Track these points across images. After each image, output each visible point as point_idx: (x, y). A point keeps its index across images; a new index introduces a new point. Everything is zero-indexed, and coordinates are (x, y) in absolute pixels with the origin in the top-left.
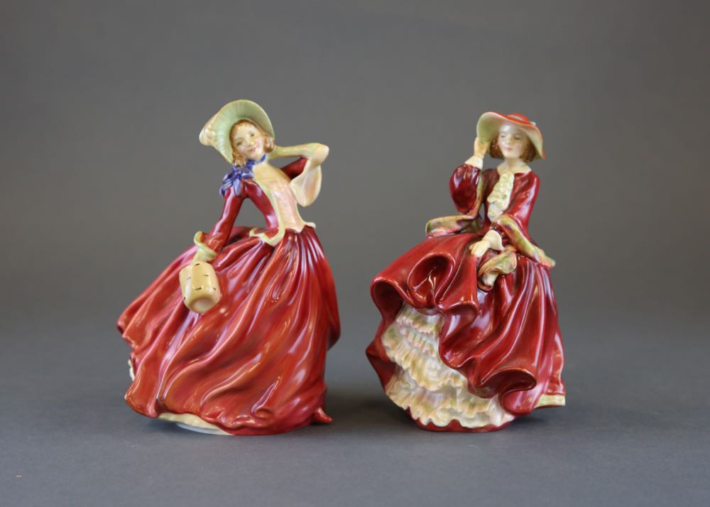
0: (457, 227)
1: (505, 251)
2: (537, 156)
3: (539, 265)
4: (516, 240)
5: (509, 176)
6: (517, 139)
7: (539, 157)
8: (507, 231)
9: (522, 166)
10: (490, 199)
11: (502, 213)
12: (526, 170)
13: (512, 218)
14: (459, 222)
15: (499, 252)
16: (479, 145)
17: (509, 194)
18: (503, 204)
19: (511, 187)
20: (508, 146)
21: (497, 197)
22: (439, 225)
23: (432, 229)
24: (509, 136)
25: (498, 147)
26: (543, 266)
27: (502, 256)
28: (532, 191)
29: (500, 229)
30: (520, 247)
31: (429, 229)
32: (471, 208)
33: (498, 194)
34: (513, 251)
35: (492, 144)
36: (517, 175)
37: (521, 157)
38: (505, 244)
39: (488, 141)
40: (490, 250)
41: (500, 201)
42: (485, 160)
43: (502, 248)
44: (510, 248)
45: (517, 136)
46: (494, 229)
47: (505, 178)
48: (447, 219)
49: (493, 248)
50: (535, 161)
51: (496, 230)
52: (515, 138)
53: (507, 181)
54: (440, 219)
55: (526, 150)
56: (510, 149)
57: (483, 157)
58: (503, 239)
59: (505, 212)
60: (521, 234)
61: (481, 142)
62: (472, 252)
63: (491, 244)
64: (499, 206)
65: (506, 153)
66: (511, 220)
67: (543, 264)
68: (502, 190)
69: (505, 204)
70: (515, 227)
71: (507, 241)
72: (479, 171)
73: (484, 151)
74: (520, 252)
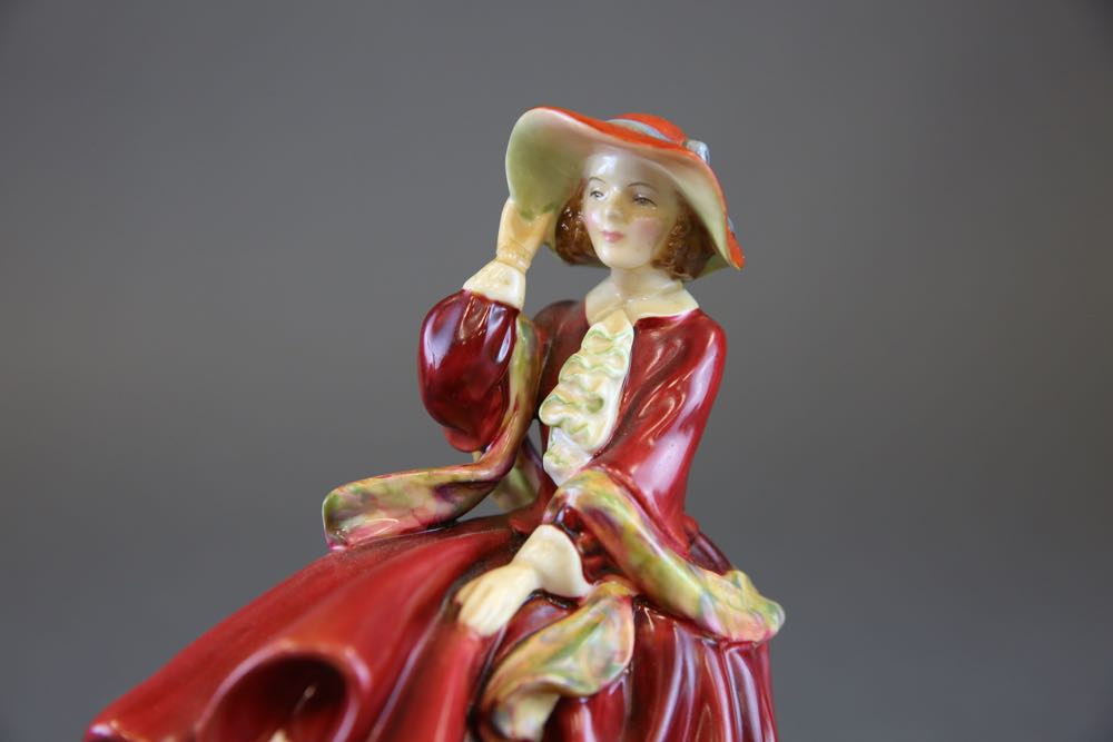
0: (436, 508)
1: (595, 600)
2: (713, 259)
3: (720, 645)
4: (635, 560)
5: (616, 329)
6: (644, 201)
7: (723, 264)
8: (598, 531)
9: (666, 294)
10: (549, 414)
11: (588, 459)
12: (681, 306)
13: (621, 483)
14: (442, 491)
15: (572, 604)
16: (514, 223)
17: (612, 395)
18: (592, 429)
19: (621, 369)
20: (608, 227)
21: (572, 405)
22: (369, 503)
23: (344, 518)
24: (613, 192)
25: (583, 228)
26: (731, 644)
27: (583, 617)
28: (701, 379)
29: (574, 524)
30: (648, 583)
31: (334, 520)
32: (493, 438)
33: (577, 393)
34: (625, 598)
35: (563, 218)
36: (645, 325)
37: (656, 264)
38: (591, 574)
39: (546, 209)
40: (541, 595)
41: (579, 418)
42: (531, 276)
43: (582, 588)
44: (615, 588)
45: (642, 192)
46: (554, 523)
47: (600, 337)
48: (396, 481)
49: (550, 589)
50: (707, 278)
51: (559, 527)
52: (633, 198)
53: (607, 350)
54: (373, 484)
55: (673, 238)
56: (616, 237)
57: (524, 265)
58: (585, 556)
59: (599, 457)
60: (651, 539)
61: (525, 214)
62: (464, 615)
63: (543, 576)
64: (577, 434)
65: (604, 251)
66: (616, 490)
67: (735, 637)
68: (586, 379)
69: (601, 428)
70: (628, 516)
71: (601, 561)
72: (511, 313)
73: (531, 244)
74: (649, 600)
